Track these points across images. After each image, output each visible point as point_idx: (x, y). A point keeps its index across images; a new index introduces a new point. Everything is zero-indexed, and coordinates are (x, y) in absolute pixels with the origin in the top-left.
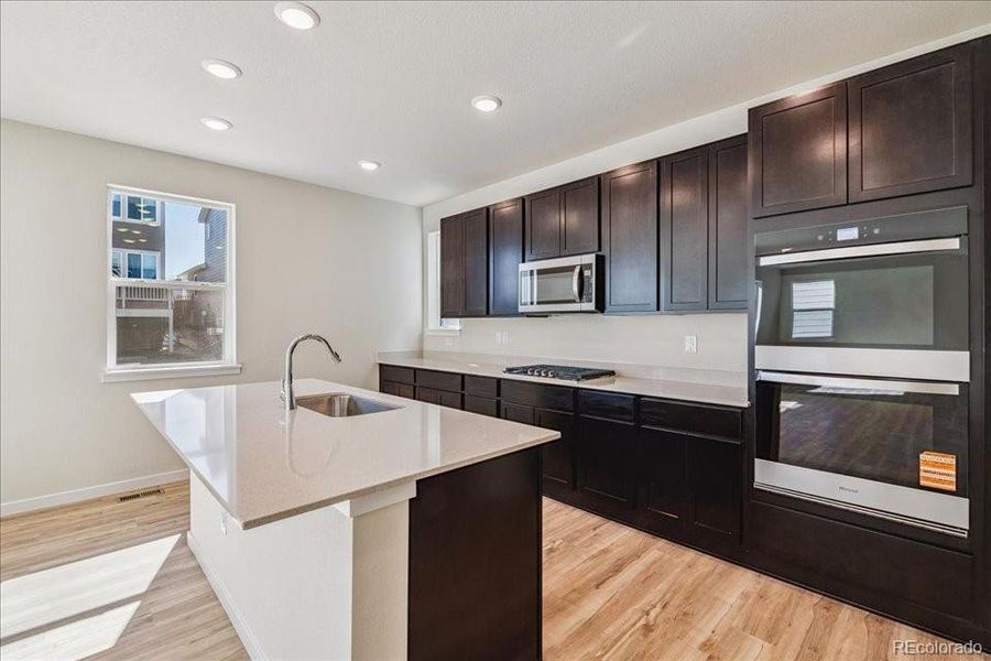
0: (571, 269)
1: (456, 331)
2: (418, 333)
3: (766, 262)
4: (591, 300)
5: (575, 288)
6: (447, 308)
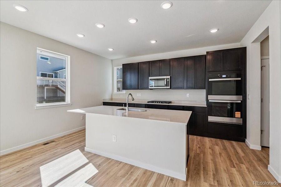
0: (164, 79)
1: (124, 93)
2: (111, 94)
3: (210, 80)
4: (169, 86)
5: (165, 83)
6: (125, 87)
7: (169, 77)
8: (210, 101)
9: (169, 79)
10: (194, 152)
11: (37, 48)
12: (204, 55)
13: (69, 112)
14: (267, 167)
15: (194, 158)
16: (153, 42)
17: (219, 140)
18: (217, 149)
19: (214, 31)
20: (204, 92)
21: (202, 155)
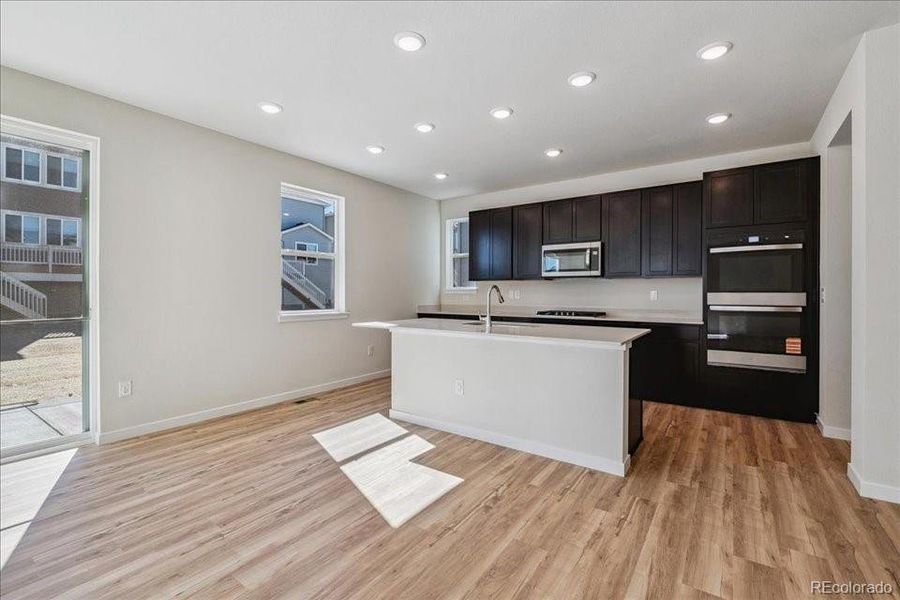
0: (585, 250)
1: (473, 290)
2: (438, 294)
3: (713, 251)
4: (597, 270)
5: (588, 262)
6: (475, 274)
7: (597, 244)
8: (712, 308)
9: (596, 249)
10: (657, 434)
11: (282, 183)
12: (698, 182)
13: (357, 328)
14: (845, 469)
15: (654, 444)
16: (553, 154)
17: (738, 415)
18: (725, 432)
19: (718, 120)
20: (696, 285)
21: (678, 441)
